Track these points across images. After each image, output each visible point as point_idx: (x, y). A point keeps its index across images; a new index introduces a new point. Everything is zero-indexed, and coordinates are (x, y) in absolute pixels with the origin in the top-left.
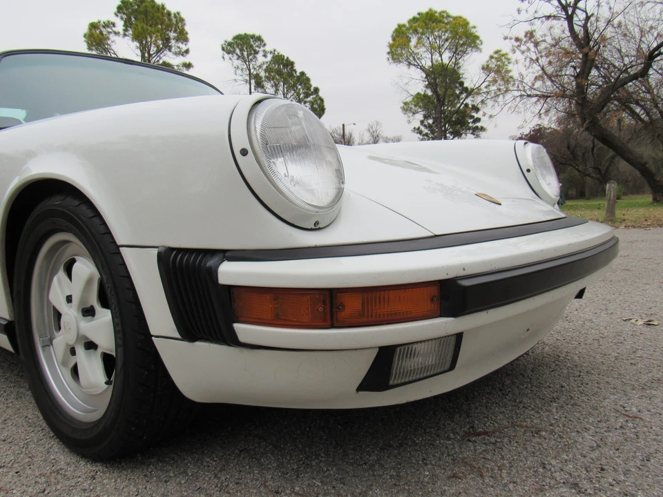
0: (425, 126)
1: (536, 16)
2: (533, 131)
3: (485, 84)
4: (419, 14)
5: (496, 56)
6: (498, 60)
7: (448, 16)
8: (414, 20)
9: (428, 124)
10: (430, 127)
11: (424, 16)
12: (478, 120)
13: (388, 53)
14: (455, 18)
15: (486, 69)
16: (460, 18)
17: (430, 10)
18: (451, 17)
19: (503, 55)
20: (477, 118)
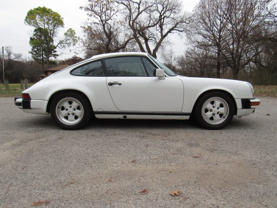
0: (34, 51)
1: (93, 22)
2: (73, 58)
3: (65, 40)
4: (39, 7)
5: (70, 30)
6: (71, 32)
7: (52, 11)
8: (37, 9)
9: (35, 50)
10: (36, 52)
11: (42, 9)
12: (56, 52)
13: (25, 20)
14: (55, 13)
15: (66, 34)
16: (57, 13)
17: (44, 7)
18: (53, 12)
19: (73, 31)
20: (55, 51)
